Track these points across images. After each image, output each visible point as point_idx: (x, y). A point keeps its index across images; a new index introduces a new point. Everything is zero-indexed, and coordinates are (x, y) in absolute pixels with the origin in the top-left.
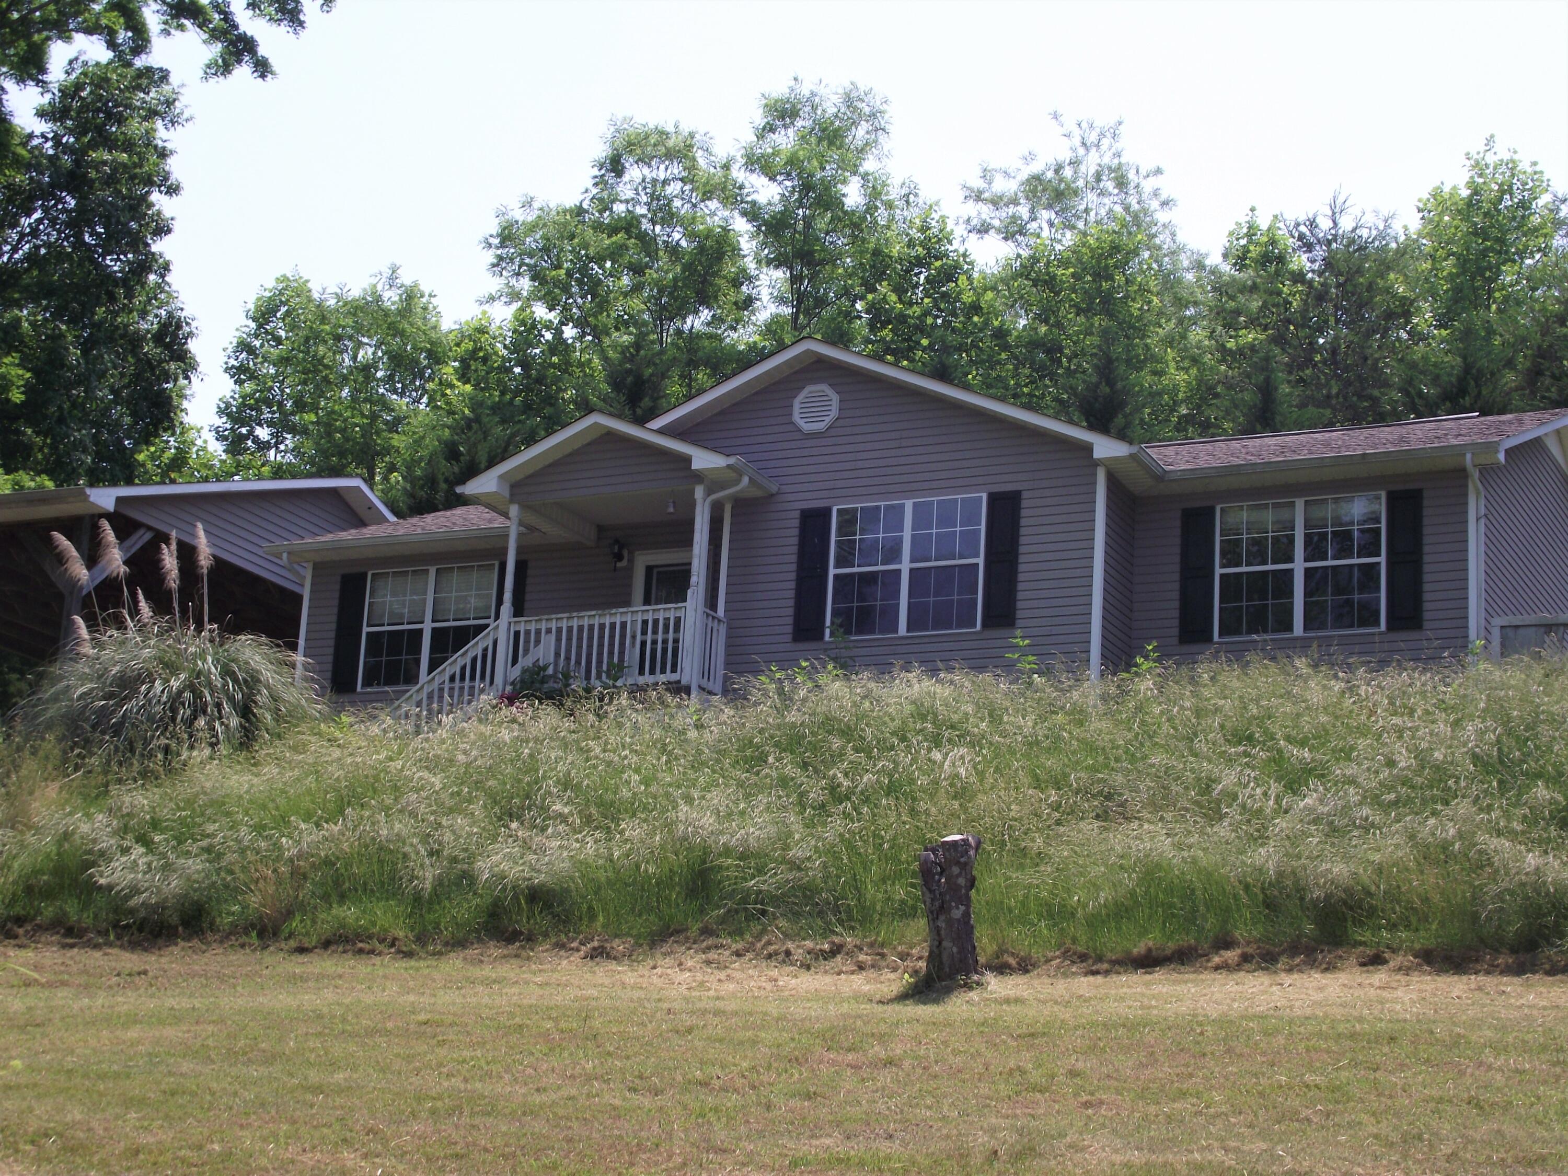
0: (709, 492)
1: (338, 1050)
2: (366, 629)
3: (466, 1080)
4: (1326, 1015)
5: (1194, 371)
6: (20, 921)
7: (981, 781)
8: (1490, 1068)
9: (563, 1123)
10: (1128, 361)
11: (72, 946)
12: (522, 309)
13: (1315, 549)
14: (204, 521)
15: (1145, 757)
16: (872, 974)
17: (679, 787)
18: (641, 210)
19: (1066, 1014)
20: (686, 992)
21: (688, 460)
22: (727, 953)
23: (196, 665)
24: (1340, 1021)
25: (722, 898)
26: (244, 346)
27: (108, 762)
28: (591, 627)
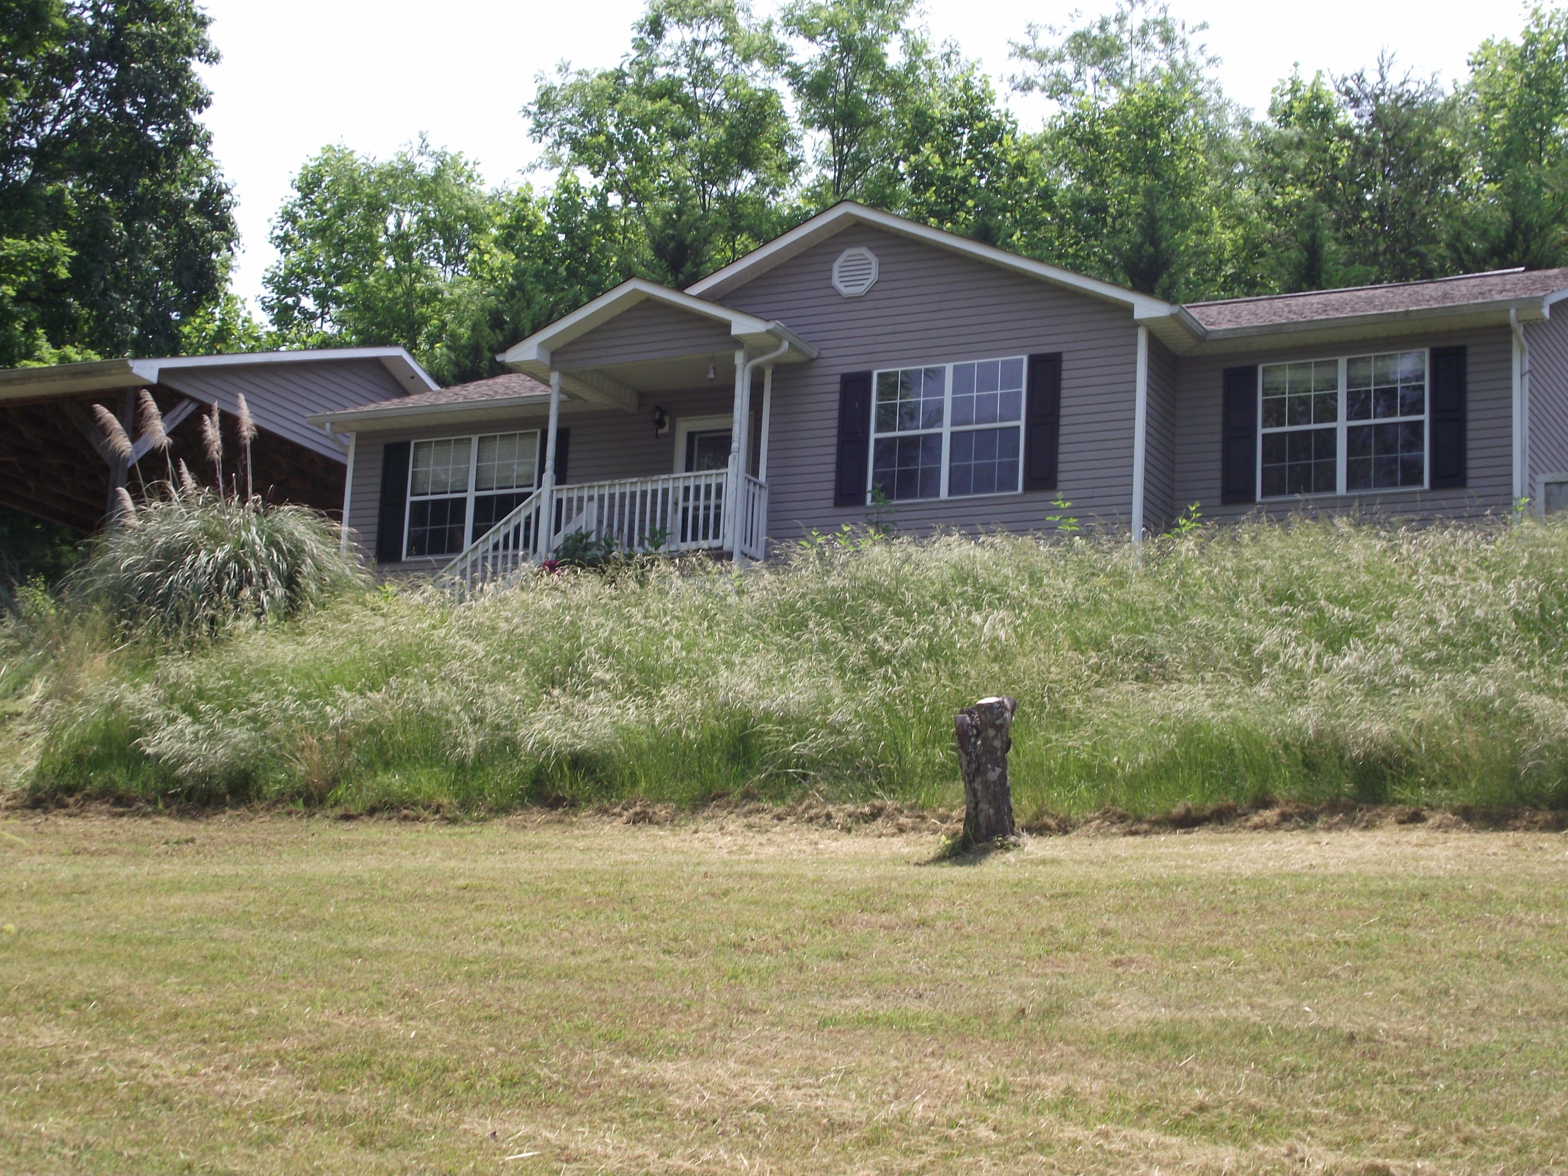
0: (749, 357)
1: (377, 914)
2: (409, 499)
3: (503, 944)
4: (1360, 873)
5: (1240, 231)
6: (70, 790)
7: (1021, 644)
8: (1520, 923)
9: (596, 986)
10: (1173, 222)
11: (121, 815)
12: (564, 175)
13: (1358, 406)
14: (245, 391)
15: (1186, 618)
16: (913, 836)
17: (719, 653)
18: (682, 72)
19: (1099, 874)
20: (726, 856)
21: (727, 326)
22: (769, 817)
23: (240, 535)
24: (1373, 878)
25: (763, 763)
26: (289, 217)
27: (155, 632)
28: (633, 495)
